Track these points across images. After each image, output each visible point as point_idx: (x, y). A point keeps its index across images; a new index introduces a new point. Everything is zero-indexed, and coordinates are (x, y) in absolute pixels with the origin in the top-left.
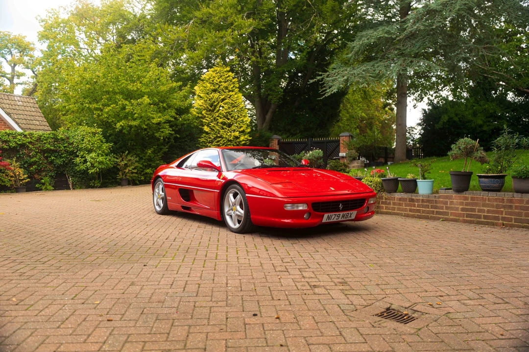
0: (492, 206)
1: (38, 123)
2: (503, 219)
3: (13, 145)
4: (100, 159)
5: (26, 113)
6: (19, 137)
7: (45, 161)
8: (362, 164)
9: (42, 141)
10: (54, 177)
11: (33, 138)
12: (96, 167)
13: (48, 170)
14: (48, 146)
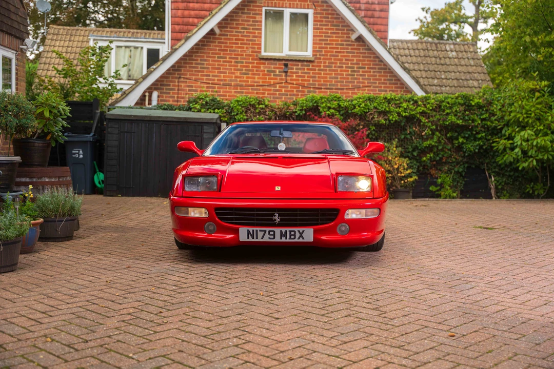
3: (394, 117)
4: (540, 141)
5: (460, 69)
6: (405, 105)
7: (449, 147)
9: (444, 111)
11: (428, 106)
12: (531, 157)
13: (454, 162)
14: (452, 118)
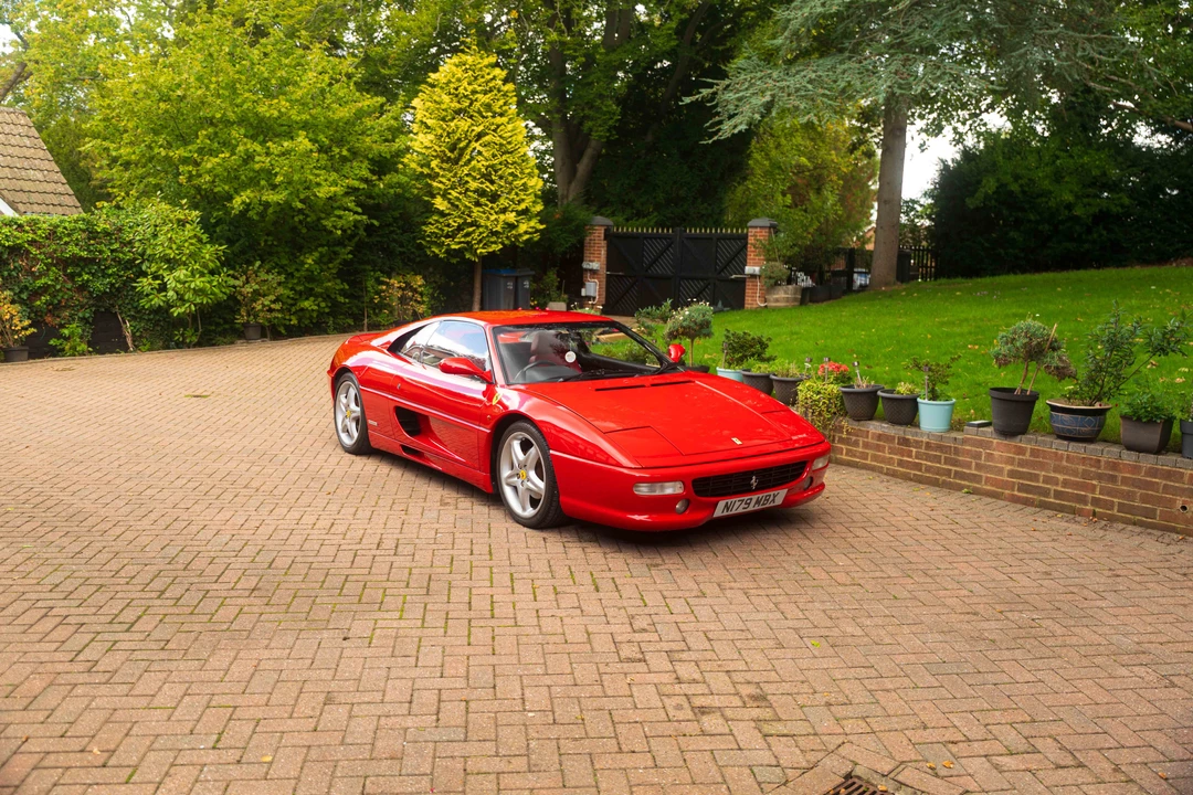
0: (1075, 473)
1: (39, 176)
2: (1096, 502)
4: (198, 282)
6: (6, 230)
7: (69, 285)
8: (795, 294)
9: (60, 239)
10: (91, 320)
11: (39, 232)
12: (188, 301)
13: (76, 306)
14: (73, 249)
